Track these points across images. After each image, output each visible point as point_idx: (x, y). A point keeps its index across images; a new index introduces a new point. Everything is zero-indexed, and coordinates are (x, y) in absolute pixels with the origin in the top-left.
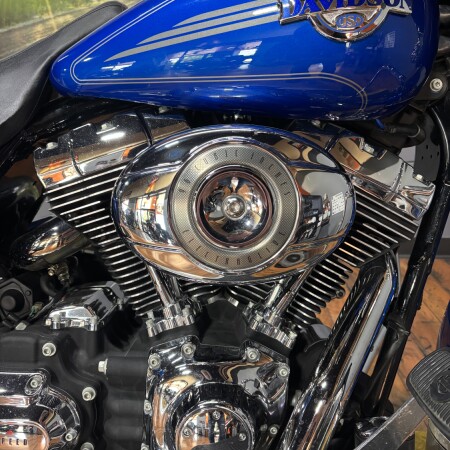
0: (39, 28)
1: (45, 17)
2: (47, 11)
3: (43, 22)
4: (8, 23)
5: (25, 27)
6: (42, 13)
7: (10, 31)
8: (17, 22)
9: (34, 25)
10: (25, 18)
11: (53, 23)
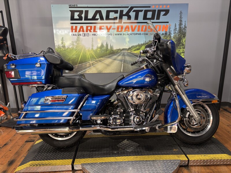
0: (88, 64)
1: (89, 62)
2: (90, 61)
3: (89, 63)
4: (82, 63)
5: (85, 64)
6: (89, 61)
7: (82, 65)
8: (84, 63)
9: (87, 63)
10: (85, 62)
11: (91, 63)
